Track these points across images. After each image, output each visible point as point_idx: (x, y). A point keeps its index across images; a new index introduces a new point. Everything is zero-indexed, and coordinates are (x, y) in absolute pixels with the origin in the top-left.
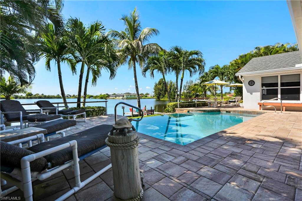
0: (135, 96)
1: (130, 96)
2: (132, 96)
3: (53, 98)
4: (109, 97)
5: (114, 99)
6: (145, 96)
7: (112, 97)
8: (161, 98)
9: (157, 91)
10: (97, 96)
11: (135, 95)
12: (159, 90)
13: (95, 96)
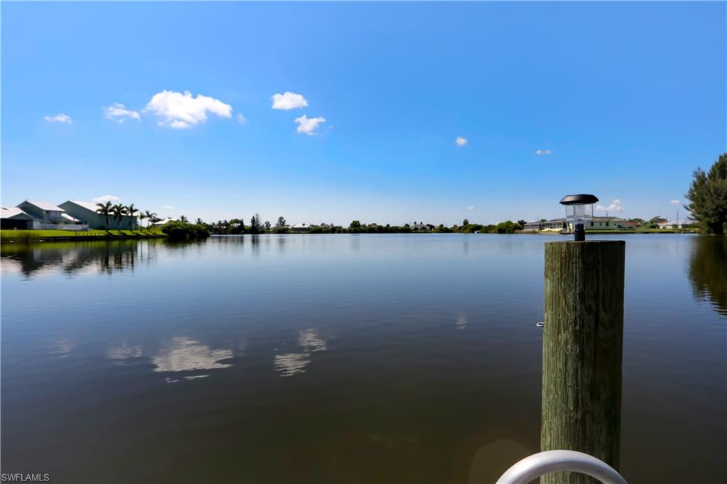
0: (607, 225)
2: (597, 226)
4: (523, 228)
5: (534, 232)
6: (650, 225)
7: (531, 230)
9: (708, 204)
10: (490, 226)
12: (719, 195)
13: (486, 227)
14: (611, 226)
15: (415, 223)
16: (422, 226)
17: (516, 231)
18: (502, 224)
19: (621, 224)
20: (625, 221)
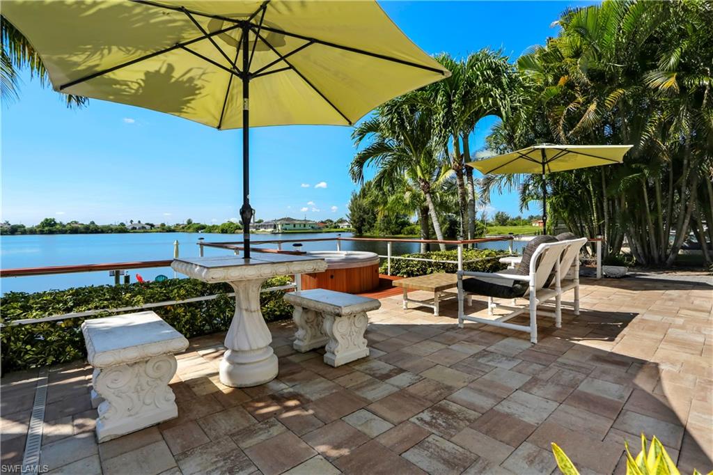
0: (305, 226)
1: (291, 227)
2: (297, 227)
3: (107, 233)
5: (252, 233)
6: (333, 225)
8: (366, 231)
9: (356, 214)
10: (214, 226)
11: (304, 222)
12: (360, 209)
13: (209, 227)
14: (307, 227)
15: (132, 221)
16: (140, 226)
17: (237, 231)
18: (224, 224)
19: (313, 226)
20: (316, 224)
